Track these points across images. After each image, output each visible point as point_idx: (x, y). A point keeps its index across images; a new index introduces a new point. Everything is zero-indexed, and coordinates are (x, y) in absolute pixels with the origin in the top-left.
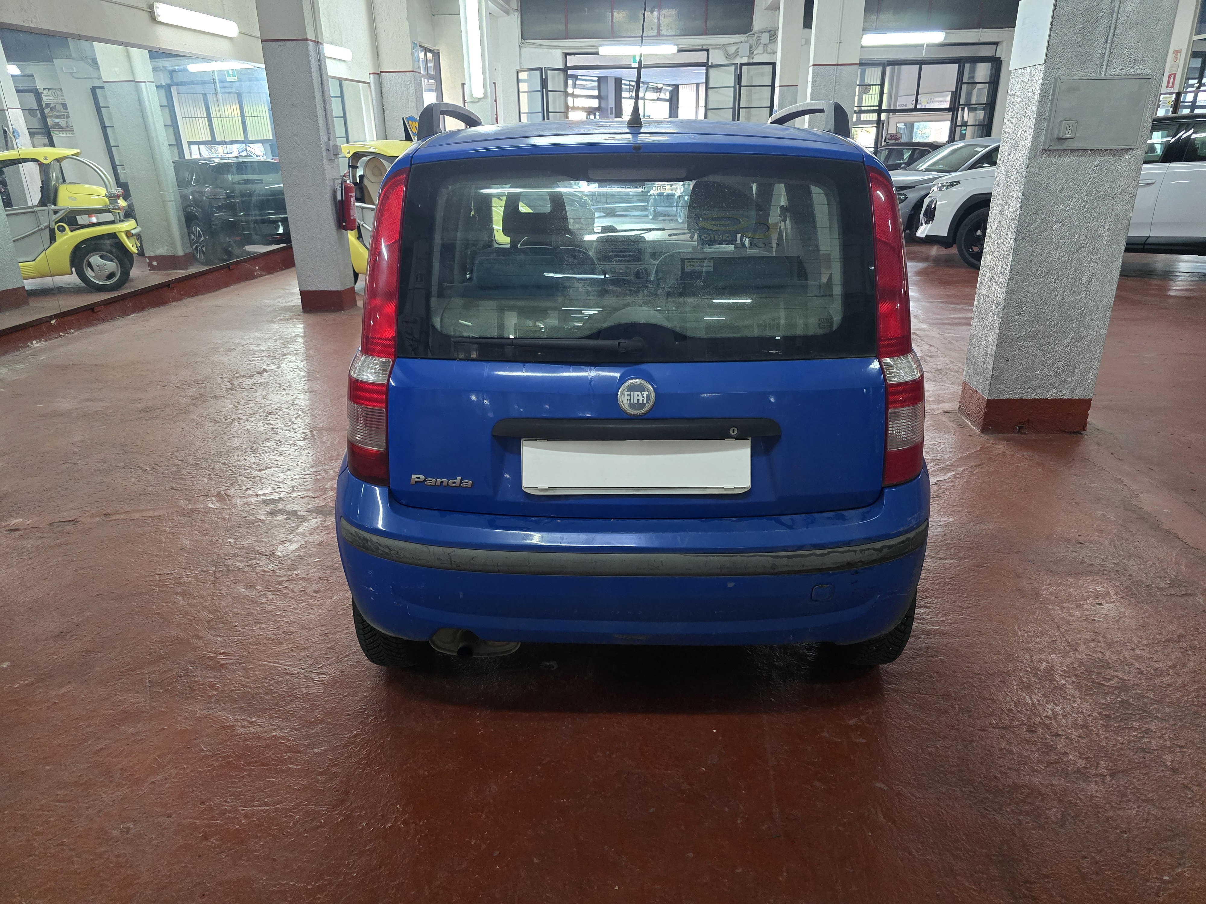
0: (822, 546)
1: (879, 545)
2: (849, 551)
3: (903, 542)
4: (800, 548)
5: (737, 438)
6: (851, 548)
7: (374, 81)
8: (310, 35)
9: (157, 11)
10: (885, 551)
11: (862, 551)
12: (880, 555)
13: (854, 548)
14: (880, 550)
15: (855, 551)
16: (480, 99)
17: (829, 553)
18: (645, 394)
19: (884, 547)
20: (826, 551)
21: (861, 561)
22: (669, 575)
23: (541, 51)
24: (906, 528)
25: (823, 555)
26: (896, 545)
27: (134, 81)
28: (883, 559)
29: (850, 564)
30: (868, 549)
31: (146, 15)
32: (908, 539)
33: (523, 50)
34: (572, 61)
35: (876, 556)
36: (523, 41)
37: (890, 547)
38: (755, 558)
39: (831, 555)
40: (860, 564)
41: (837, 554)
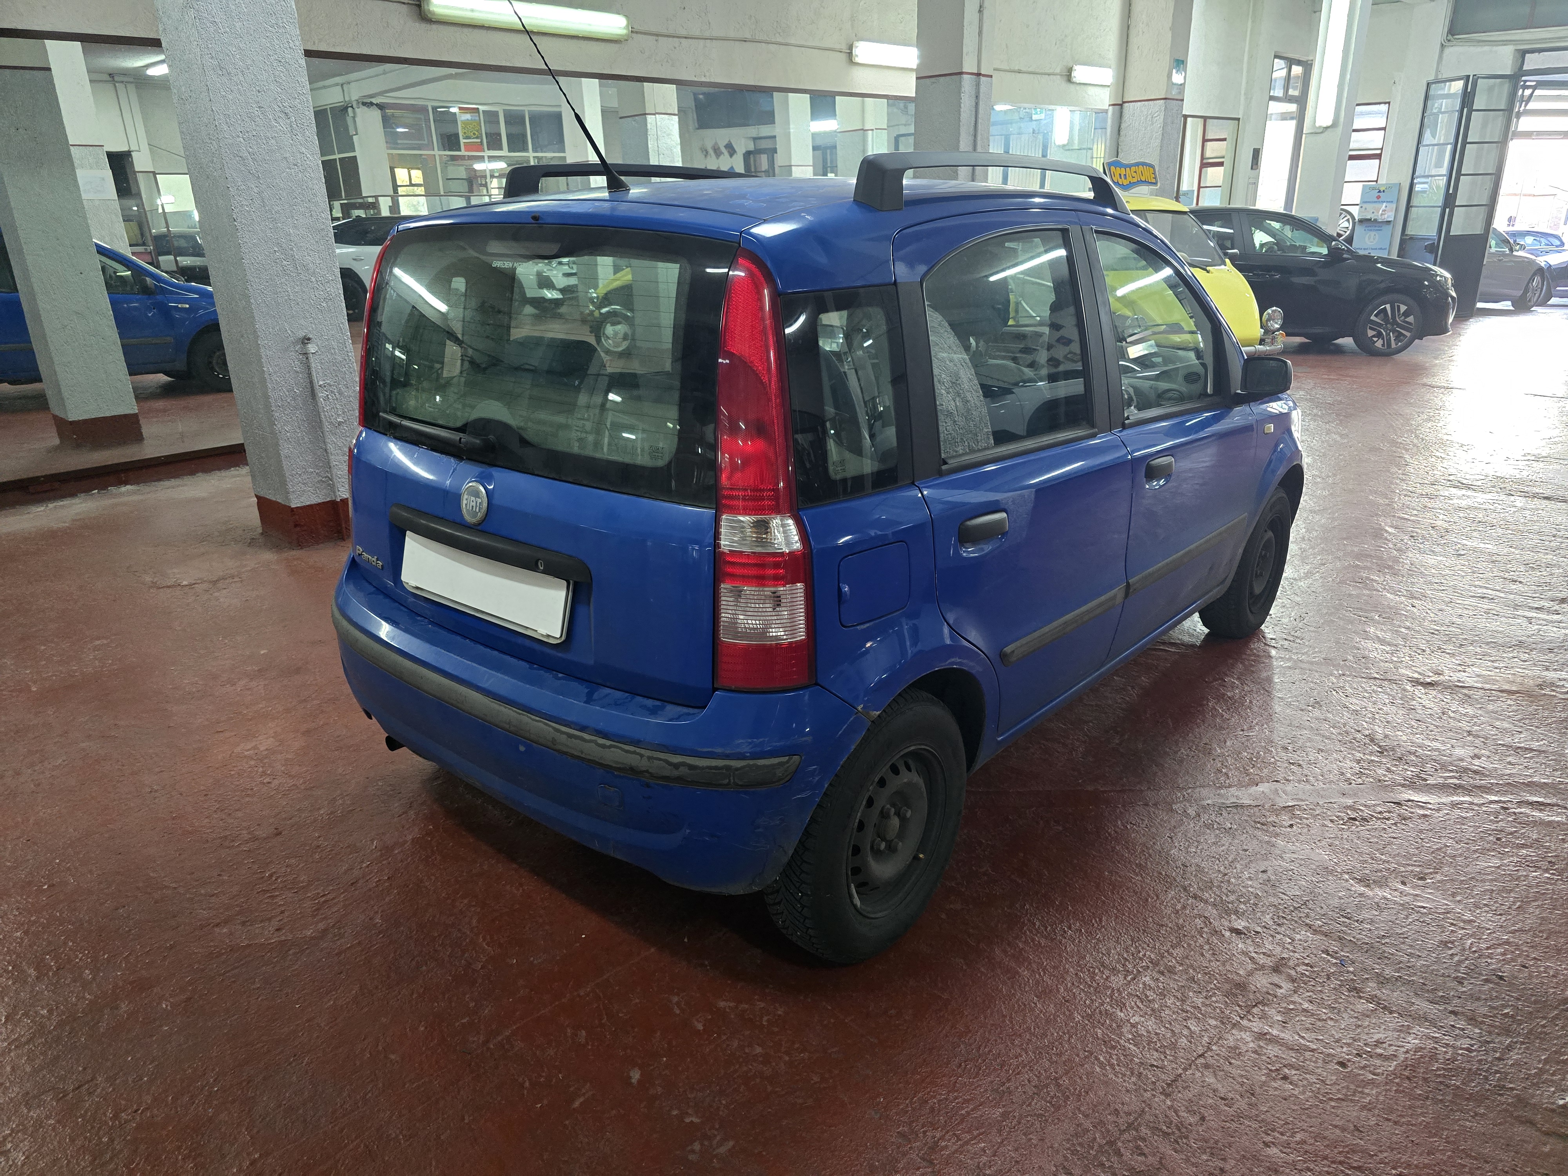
0: (605, 736)
1: (677, 759)
2: (634, 753)
3: (716, 768)
4: (583, 729)
5: (544, 572)
6: (638, 750)
7: (1113, 114)
8: (969, 66)
9: (855, 51)
10: (683, 770)
11: (649, 758)
12: (676, 773)
13: (643, 751)
14: (676, 766)
15: (642, 756)
16: (1327, 128)
17: (610, 747)
18: (479, 501)
19: (683, 764)
20: (608, 743)
21: (647, 771)
22: (470, 714)
23: (1479, 49)
24: (728, 752)
25: (603, 746)
26: (703, 768)
27: (862, 129)
28: (679, 779)
29: (632, 770)
30: (660, 759)
31: (843, 57)
32: (728, 768)
33: (1447, 51)
34: (1532, 62)
35: (668, 772)
36: (1450, 37)
37: (692, 767)
38: (540, 724)
39: (612, 749)
40: (647, 775)
41: (620, 751)
